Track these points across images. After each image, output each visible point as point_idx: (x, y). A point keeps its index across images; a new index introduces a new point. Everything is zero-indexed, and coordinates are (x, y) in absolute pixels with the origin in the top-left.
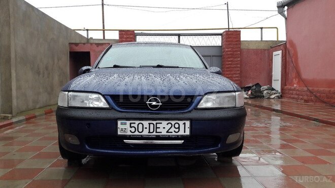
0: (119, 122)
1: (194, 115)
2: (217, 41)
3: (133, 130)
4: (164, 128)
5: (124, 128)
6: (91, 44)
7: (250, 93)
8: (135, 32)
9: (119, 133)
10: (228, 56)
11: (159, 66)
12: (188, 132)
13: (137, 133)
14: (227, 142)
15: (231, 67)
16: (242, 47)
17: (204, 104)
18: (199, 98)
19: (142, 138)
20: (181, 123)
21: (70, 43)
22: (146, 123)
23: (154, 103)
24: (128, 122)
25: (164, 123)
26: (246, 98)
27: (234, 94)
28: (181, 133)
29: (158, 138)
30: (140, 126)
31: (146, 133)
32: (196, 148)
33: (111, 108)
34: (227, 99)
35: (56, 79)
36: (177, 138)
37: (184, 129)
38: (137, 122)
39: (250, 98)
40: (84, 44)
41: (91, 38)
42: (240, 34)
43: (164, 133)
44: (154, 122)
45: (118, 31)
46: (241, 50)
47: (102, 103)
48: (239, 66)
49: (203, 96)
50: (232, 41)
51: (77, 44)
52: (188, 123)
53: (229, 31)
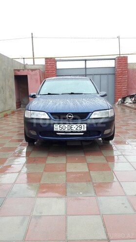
0: (55, 125)
1: (89, 121)
2: (112, 64)
3: (61, 128)
4: (74, 127)
5: (57, 128)
6: (28, 70)
7: (133, 99)
8: (56, 59)
9: (55, 130)
10: (119, 74)
11: (72, 93)
12: (85, 129)
13: (62, 130)
14: (104, 133)
15: (121, 82)
16: (129, 67)
17: (93, 116)
18: (90, 114)
19: (65, 132)
20: (82, 125)
21: (14, 70)
22: (66, 126)
23: (70, 116)
24: (59, 125)
25: (75, 125)
26: (131, 103)
27: (108, 110)
28: (82, 130)
29: (72, 132)
30: (64, 127)
31: (66, 130)
32: (90, 137)
33: (50, 119)
34: (104, 114)
35: (8, 94)
36: (80, 132)
37: (84, 128)
38: (62, 125)
39: (133, 103)
40: (23, 70)
41: (27, 64)
42: (127, 59)
43: (75, 130)
44: (70, 125)
45: (44, 59)
46: (128, 70)
47: (47, 117)
48: (126, 81)
49: (93, 112)
50: (122, 64)
51: (19, 70)
52: (85, 125)
53: (120, 57)
